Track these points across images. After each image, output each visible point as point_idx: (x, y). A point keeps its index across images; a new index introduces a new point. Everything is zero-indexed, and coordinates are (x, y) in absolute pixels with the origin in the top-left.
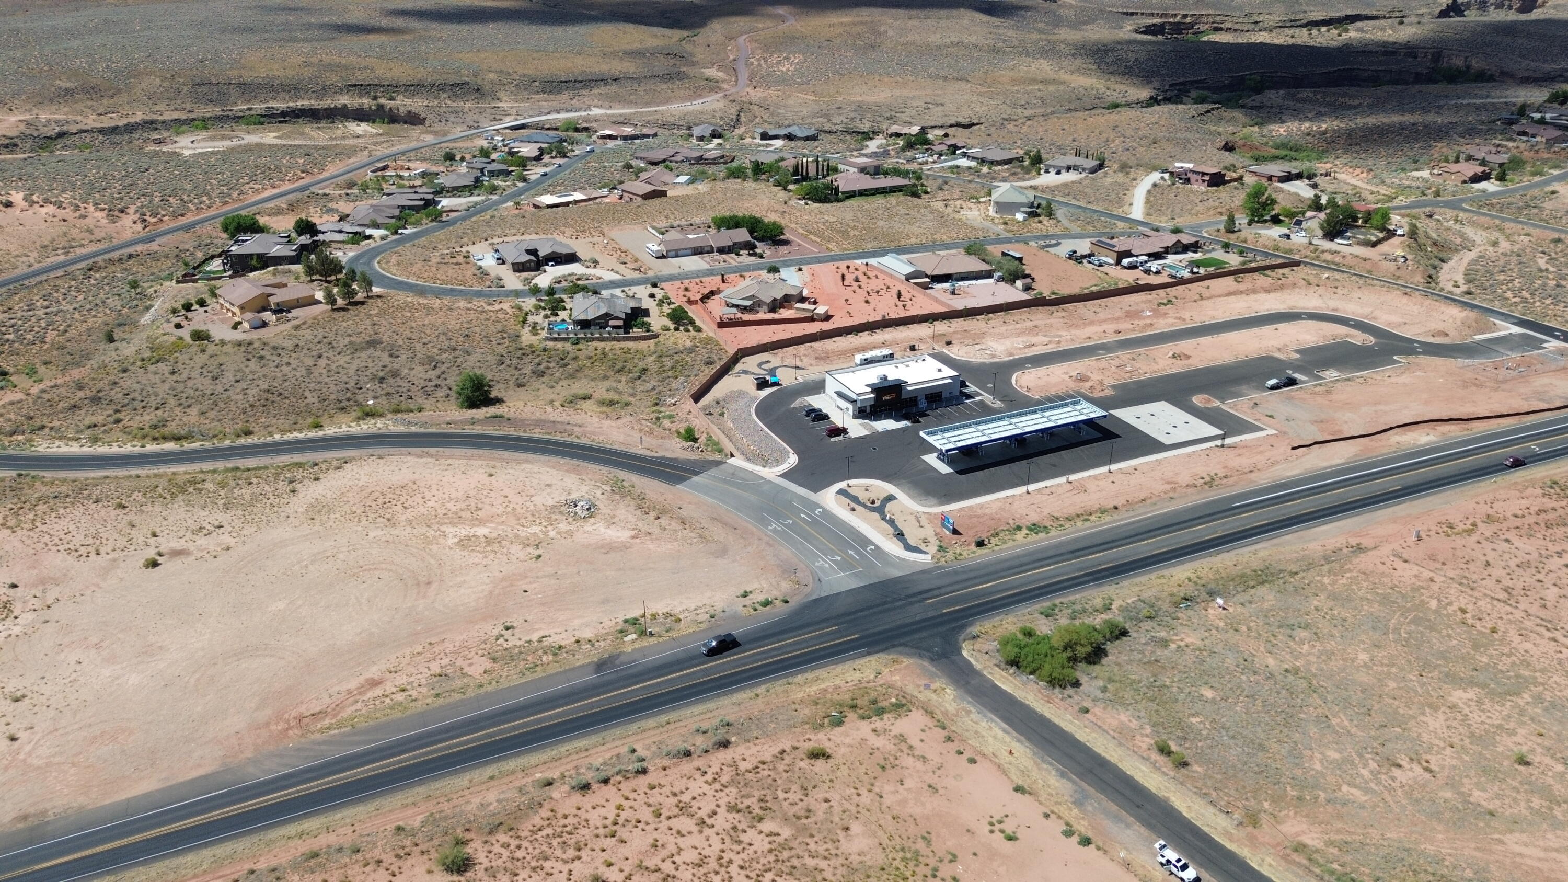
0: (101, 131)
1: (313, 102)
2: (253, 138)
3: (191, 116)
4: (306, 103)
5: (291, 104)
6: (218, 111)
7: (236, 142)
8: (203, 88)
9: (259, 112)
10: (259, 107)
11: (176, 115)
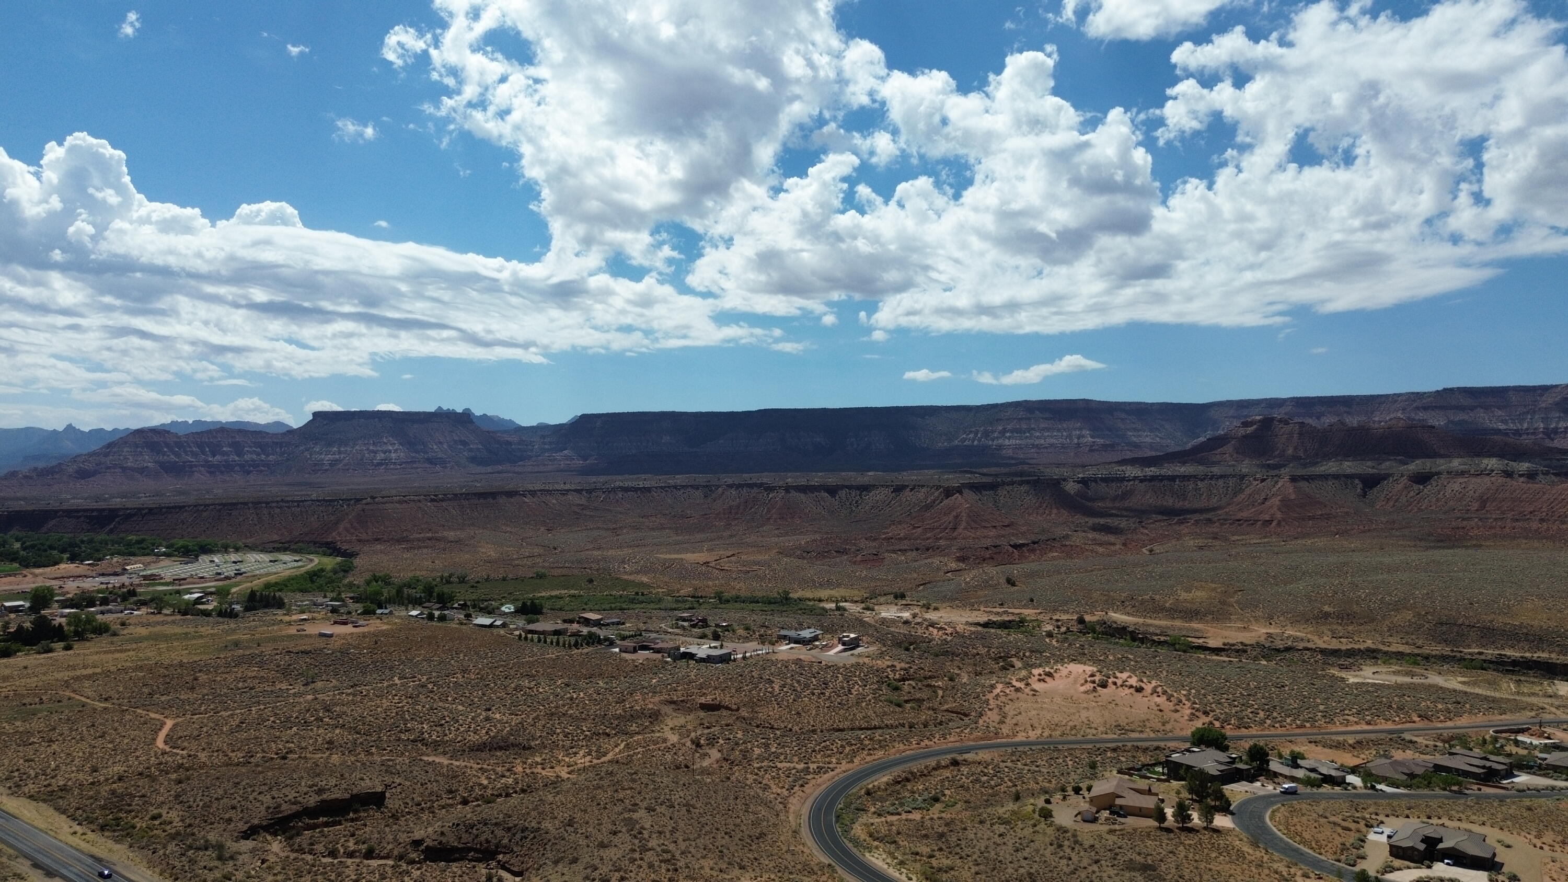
0: (1323, 651)
1: (1553, 656)
2: (1435, 679)
3: (1417, 651)
4: (1545, 655)
5: (1528, 655)
6: (1447, 650)
7: (1416, 680)
8: (1444, 628)
9: (1489, 657)
10: (1491, 652)
11: (1401, 648)
